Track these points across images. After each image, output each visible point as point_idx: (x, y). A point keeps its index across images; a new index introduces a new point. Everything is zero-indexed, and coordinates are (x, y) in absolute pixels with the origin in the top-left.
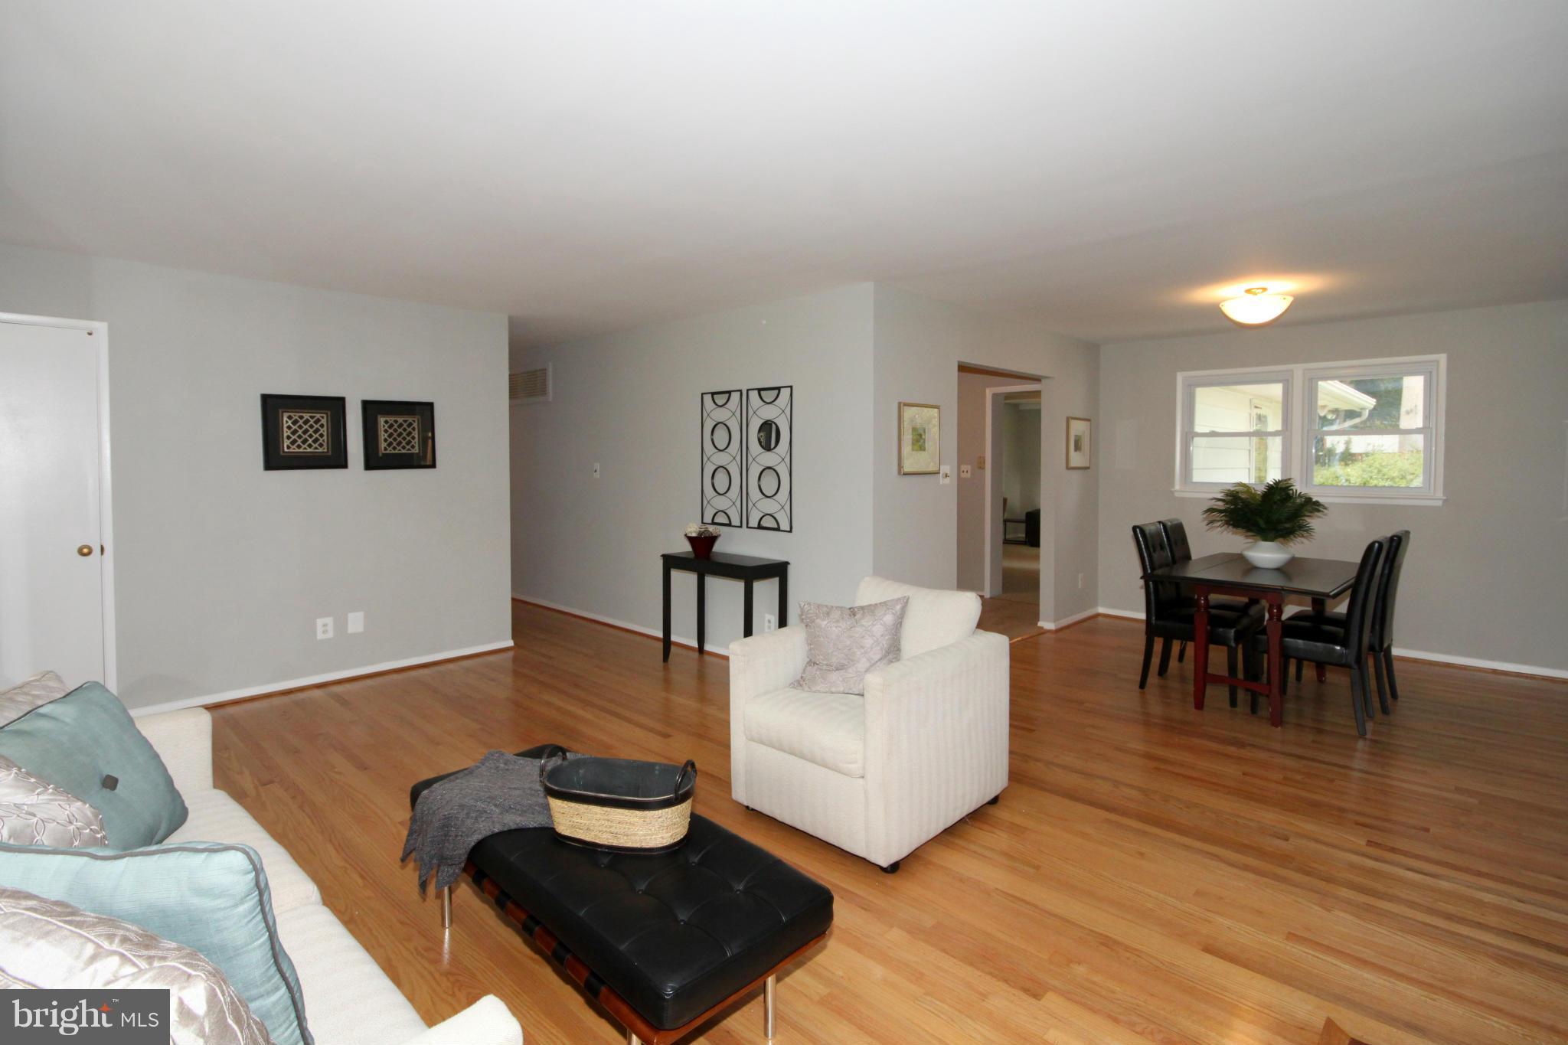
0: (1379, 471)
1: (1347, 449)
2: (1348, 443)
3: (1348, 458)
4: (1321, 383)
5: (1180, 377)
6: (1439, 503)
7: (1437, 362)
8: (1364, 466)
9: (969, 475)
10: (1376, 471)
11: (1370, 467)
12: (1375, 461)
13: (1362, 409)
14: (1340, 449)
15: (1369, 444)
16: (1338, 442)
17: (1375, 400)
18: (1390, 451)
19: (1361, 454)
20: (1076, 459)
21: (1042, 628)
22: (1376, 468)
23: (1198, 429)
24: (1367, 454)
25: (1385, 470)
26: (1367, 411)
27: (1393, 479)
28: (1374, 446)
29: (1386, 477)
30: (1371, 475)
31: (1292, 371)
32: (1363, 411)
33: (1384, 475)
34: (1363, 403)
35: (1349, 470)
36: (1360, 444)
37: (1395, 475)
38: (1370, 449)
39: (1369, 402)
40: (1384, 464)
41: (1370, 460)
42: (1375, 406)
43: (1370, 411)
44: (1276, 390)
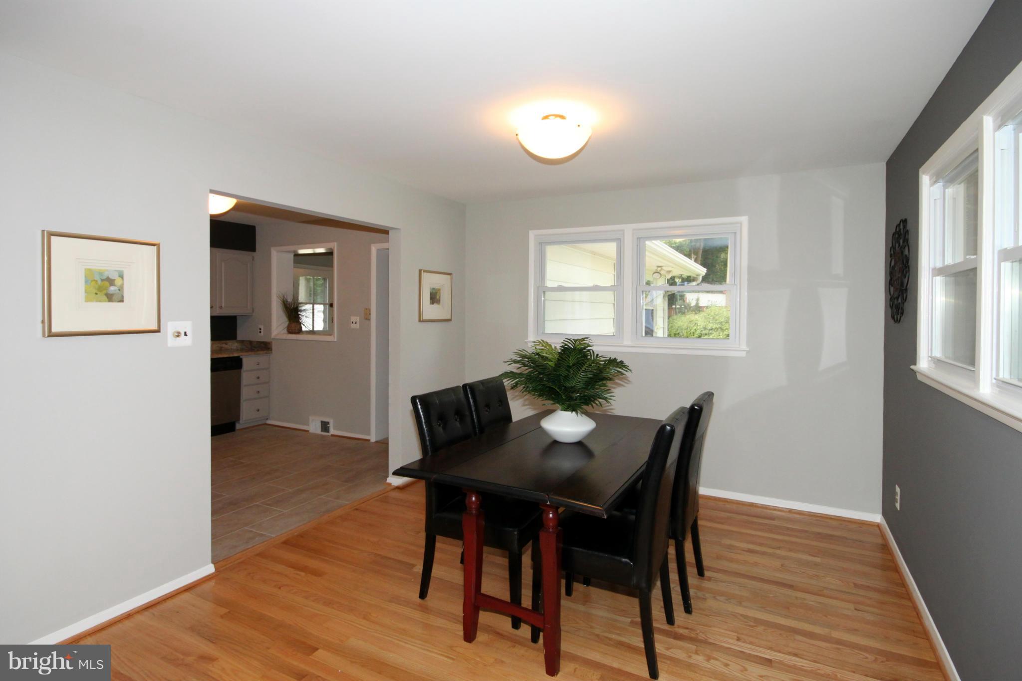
0: (714, 318)
1: (697, 304)
2: (698, 300)
3: (698, 309)
4: (647, 243)
5: (532, 234)
6: (743, 354)
7: (741, 223)
8: (705, 315)
9: (357, 326)
10: (712, 318)
11: (709, 315)
12: (711, 312)
13: (697, 275)
14: (693, 304)
15: (709, 301)
16: (693, 300)
17: (706, 269)
18: (720, 305)
19: (704, 307)
20: (431, 311)
21: (390, 484)
22: (712, 316)
23: (549, 284)
24: (707, 307)
25: (717, 317)
26: (701, 277)
27: (721, 323)
28: (712, 302)
29: (717, 322)
30: (709, 320)
31: (623, 231)
32: (698, 277)
33: (716, 320)
34: (699, 271)
35: (697, 317)
36: (705, 299)
37: (722, 320)
38: (709, 304)
39: (703, 271)
40: (716, 313)
41: (708, 311)
42: (706, 273)
43: (702, 277)
44: (610, 248)
